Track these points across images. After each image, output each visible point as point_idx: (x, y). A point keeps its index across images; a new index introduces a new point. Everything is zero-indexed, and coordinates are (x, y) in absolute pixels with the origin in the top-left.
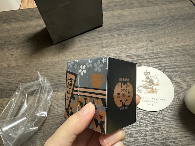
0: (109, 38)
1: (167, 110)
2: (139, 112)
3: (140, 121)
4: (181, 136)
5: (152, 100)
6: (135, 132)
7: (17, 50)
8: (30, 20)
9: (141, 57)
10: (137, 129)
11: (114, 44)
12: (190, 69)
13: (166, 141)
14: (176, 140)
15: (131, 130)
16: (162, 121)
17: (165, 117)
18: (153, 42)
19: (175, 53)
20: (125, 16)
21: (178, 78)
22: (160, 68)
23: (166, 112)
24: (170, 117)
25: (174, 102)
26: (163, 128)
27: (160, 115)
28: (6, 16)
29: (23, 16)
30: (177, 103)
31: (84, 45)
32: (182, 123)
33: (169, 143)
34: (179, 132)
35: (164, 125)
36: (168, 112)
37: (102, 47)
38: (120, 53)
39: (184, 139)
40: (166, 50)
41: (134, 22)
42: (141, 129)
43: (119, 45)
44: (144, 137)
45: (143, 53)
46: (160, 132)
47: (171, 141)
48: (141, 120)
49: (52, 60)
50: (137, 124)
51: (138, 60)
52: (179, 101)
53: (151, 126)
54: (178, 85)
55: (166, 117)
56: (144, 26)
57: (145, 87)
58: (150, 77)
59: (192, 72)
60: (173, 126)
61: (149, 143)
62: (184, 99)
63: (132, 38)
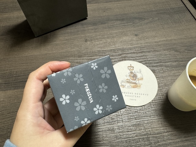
0: (93, 31)
1: (150, 105)
3: (122, 116)
4: (163, 131)
5: (135, 95)
6: (117, 127)
8: (10, 11)
9: (125, 52)
10: (119, 124)
11: (98, 37)
12: (174, 64)
13: (148, 136)
14: (159, 135)
15: (113, 125)
16: (145, 116)
17: (148, 113)
18: (138, 36)
19: (160, 47)
20: (110, 9)
21: (162, 72)
22: (144, 62)
23: (149, 107)
24: (153, 112)
25: (157, 97)
26: (145, 124)
27: (143, 110)
29: (3, 7)
30: (161, 98)
32: (165, 118)
33: (151, 138)
34: (161, 127)
35: (147, 120)
36: (151, 107)
37: (86, 40)
38: (104, 47)
39: (167, 134)
40: (151, 44)
41: (119, 15)
42: (124, 124)
43: (103, 38)
44: (126, 133)
45: (128, 47)
46: (142, 127)
47: (153, 136)
48: (123, 115)
49: (33, 54)
50: (119, 120)
51: (123, 54)
52: (162, 95)
53: (134, 121)
54: (162, 79)
55: (149, 112)
56: (129, 20)
57: (128, 82)
58: (133, 72)
59: (176, 67)
60: (156, 121)
61: (131, 138)
62: (167, 94)
63: (117, 31)
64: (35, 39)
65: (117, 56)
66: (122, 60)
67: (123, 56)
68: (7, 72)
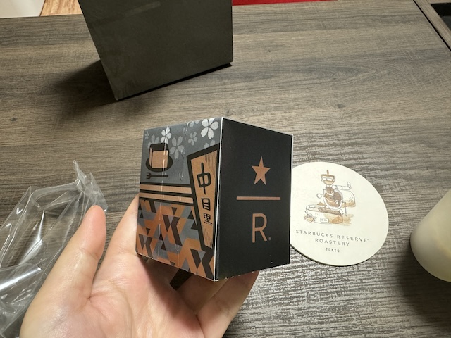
0: (244, 93)
1: (372, 263)
2: (306, 266)
3: (308, 286)
4: (401, 324)
5: (337, 240)
6: (297, 312)
7: (27, 111)
8: (61, 42)
9: (315, 141)
10: (301, 305)
11: (255, 107)
12: (426, 173)
13: (368, 335)
14: (391, 334)
15: (288, 307)
16: (359, 289)
17: (366, 281)
18: (344, 108)
19: (392, 134)
20: (283, 46)
21: (398, 191)
22: (357, 167)
23: (369, 269)
24: (377, 280)
25: (387, 247)
26: (361, 306)
27: (354, 275)
28: (5, 28)
29: (46, 33)
30: (395, 248)
31: (185, 105)
32: (405, 296)
34: (397, 316)
36: (374, 269)
37: (228, 112)
39: (409, 332)
40: (374, 127)
41: (302, 61)
42: (311, 305)
43: (267, 110)
44: (317, 326)
45: (322, 131)
46: (353, 314)
47: (377, 335)
48: (310, 285)
49: (110, 138)
50: (301, 295)
51: (310, 147)
52: (398, 243)
54: (399, 207)
55: (368, 279)
56: (325, 72)
57: (322, 210)
58: (334, 187)
59: (428, 180)
60: (385, 301)
62: (410, 240)
63: (298, 96)
64: (115, 105)
65: (298, 150)
66: (309, 160)
67: (310, 150)
68: (50, 175)
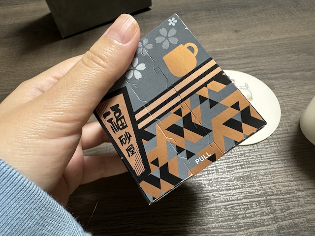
1: (268, 142)
4: (296, 187)
6: (208, 182)
9: (218, 57)
10: (211, 177)
12: (308, 74)
13: (268, 198)
14: (288, 196)
15: (200, 178)
16: (259, 162)
17: (265, 156)
18: (240, 33)
19: (279, 48)
21: (287, 88)
23: (266, 146)
24: (274, 154)
25: (281, 129)
26: (261, 175)
27: (255, 152)
30: (287, 130)
32: (298, 165)
33: (273, 202)
34: (292, 181)
35: (264, 170)
36: (270, 147)
39: (304, 193)
40: (265, 44)
42: (220, 177)
44: (225, 192)
46: (256, 182)
47: (276, 197)
50: (210, 169)
52: (289, 126)
53: (238, 171)
54: (288, 99)
55: (266, 154)
59: (311, 79)
60: (281, 170)
61: (236, 202)
62: (299, 123)
